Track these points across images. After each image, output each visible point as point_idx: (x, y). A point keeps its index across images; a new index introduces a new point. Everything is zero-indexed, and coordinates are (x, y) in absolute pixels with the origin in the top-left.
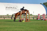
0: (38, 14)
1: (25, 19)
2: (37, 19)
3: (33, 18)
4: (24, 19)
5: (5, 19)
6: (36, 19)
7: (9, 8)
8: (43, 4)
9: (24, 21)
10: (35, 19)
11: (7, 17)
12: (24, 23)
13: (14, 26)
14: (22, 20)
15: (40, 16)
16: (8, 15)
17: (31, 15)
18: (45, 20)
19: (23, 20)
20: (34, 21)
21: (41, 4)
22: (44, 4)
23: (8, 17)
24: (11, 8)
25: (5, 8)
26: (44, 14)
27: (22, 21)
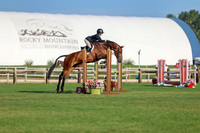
0: (160, 62)
1: (102, 81)
2: (155, 81)
3: (139, 78)
4: (99, 81)
5: (18, 81)
6: (151, 81)
7: (34, 34)
8: (180, 17)
9: (97, 92)
10: (143, 81)
11: (26, 75)
12: (96, 98)
13: (54, 113)
14: (90, 86)
15: (166, 69)
16: (29, 65)
17: (129, 64)
18: (186, 86)
19: (95, 87)
20: (139, 89)
21: (170, 16)
22: (184, 19)
23: (29, 73)
24: (44, 33)
25: (17, 37)
26: (182, 61)
27: (88, 91)
